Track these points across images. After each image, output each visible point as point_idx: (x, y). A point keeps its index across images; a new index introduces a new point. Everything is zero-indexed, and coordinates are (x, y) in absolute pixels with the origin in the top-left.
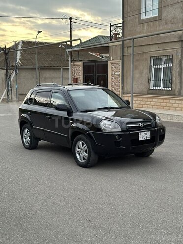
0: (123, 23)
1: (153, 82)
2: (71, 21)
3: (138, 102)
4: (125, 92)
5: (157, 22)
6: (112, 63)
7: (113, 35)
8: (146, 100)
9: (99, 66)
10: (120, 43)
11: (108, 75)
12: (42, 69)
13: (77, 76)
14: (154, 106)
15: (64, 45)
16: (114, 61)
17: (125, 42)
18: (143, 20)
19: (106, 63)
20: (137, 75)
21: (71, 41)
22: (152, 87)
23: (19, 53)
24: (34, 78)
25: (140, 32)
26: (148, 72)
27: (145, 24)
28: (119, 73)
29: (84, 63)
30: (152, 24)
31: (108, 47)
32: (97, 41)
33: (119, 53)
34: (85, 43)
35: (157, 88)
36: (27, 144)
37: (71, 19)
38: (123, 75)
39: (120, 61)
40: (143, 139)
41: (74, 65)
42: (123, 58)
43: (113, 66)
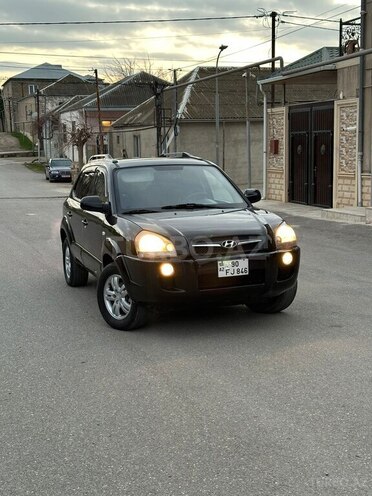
0: (364, 17)
2: (274, 21)
4: (365, 169)
6: (342, 107)
7: (347, 43)
9: (317, 113)
10: (357, 61)
11: (333, 132)
12: (229, 123)
13: (277, 137)
16: (345, 102)
17: (368, 58)
23: (187, 93)
24: (212, 141)
28: (354, 128)
29: (290, 108)
31: (336, 70)
33: (356, 83)
37: (274, 15)
38: (362, 132)
39: (358, 100)
40: (229, 275)
41: (273, 114)
42: (362, 93)
43: (344, 111)
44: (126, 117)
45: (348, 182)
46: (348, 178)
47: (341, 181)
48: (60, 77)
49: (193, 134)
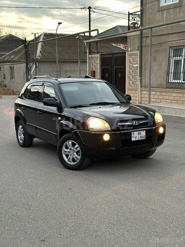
0: (142, 11)
1: (172, 74)
2: (90, 11)
3: (156, 97)
4: (143, 85)
5: (178, 9)
6: (130, 55)
7: (132, 24)
8: (164, 94)
9: (116, 58)
10: (138, 33)
11: (125, 68)
12: (63, 62)
13: (94, 69)
14: (173, 101)
15: (82, 36)
16: (131, 52)
17: (144, 31)
18: (163, 7)
19: (124, 55)
20: (155, 67)
21: (90, 32)
22: (172, 80)
23: (40, 46)
24: (54, 71)
25: (159, 21)
26: (167, 63)
27: (165, 12)
28: (137, 65)
29: (101, 55)
30: (171, 11)
31: (126, 37)
32: (115, 32)
33: (137, 44)
34: (103, 34)
35: (176, 81)
36: (21, 142)
37: (90, 8)
38: (141, 68)
39: (138, 52)
40: (137, 139)
41: (92, 58)
42: (141, 48)
43: (131, 57)
44: (5, 57)
45: (134, 92)
46: (134, 90)
47: (130, 92)
49: (44, 67)
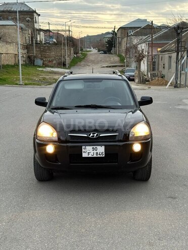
48: (143, 25)
